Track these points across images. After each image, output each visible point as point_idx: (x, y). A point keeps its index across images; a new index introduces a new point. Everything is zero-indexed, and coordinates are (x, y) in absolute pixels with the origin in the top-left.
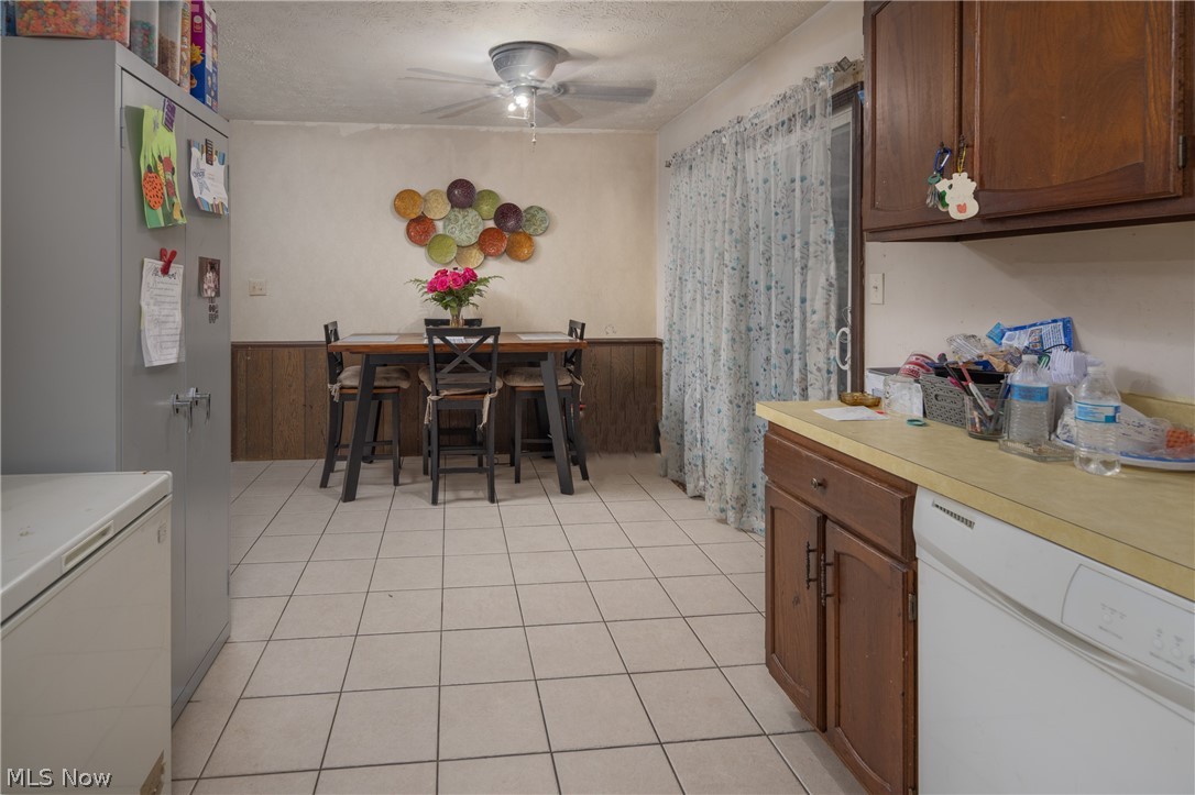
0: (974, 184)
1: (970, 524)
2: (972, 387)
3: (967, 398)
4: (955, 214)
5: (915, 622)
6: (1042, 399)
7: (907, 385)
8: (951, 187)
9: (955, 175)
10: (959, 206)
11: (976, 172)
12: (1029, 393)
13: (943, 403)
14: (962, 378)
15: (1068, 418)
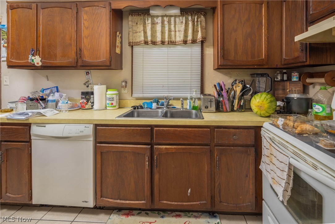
0: (41, 59)
1: (45, 127)
2: (41, 102)
3: (39, 104)
4: (36, 64)
5: (31, 154)
6: (54, 102)
7: (22, 104)
8: (35, 59)
9: (36, 56)
10: (37, 63)
11: (41, 56)
12: (52, 101)
13: (32, 107)
14: (38, 100)
15: (60, 104)
